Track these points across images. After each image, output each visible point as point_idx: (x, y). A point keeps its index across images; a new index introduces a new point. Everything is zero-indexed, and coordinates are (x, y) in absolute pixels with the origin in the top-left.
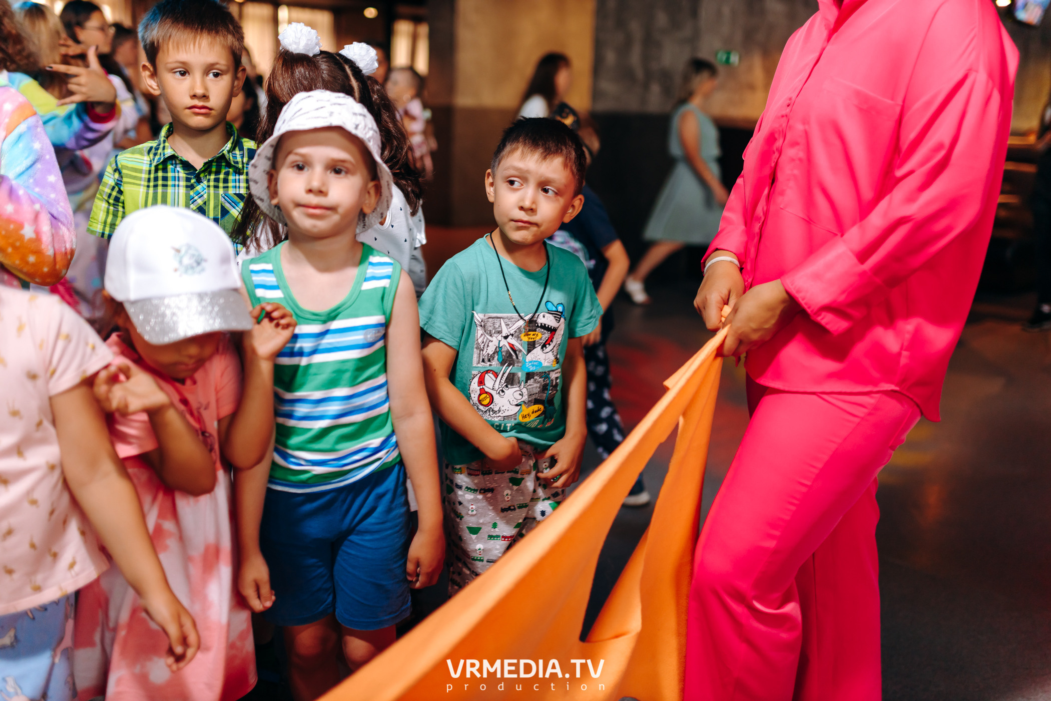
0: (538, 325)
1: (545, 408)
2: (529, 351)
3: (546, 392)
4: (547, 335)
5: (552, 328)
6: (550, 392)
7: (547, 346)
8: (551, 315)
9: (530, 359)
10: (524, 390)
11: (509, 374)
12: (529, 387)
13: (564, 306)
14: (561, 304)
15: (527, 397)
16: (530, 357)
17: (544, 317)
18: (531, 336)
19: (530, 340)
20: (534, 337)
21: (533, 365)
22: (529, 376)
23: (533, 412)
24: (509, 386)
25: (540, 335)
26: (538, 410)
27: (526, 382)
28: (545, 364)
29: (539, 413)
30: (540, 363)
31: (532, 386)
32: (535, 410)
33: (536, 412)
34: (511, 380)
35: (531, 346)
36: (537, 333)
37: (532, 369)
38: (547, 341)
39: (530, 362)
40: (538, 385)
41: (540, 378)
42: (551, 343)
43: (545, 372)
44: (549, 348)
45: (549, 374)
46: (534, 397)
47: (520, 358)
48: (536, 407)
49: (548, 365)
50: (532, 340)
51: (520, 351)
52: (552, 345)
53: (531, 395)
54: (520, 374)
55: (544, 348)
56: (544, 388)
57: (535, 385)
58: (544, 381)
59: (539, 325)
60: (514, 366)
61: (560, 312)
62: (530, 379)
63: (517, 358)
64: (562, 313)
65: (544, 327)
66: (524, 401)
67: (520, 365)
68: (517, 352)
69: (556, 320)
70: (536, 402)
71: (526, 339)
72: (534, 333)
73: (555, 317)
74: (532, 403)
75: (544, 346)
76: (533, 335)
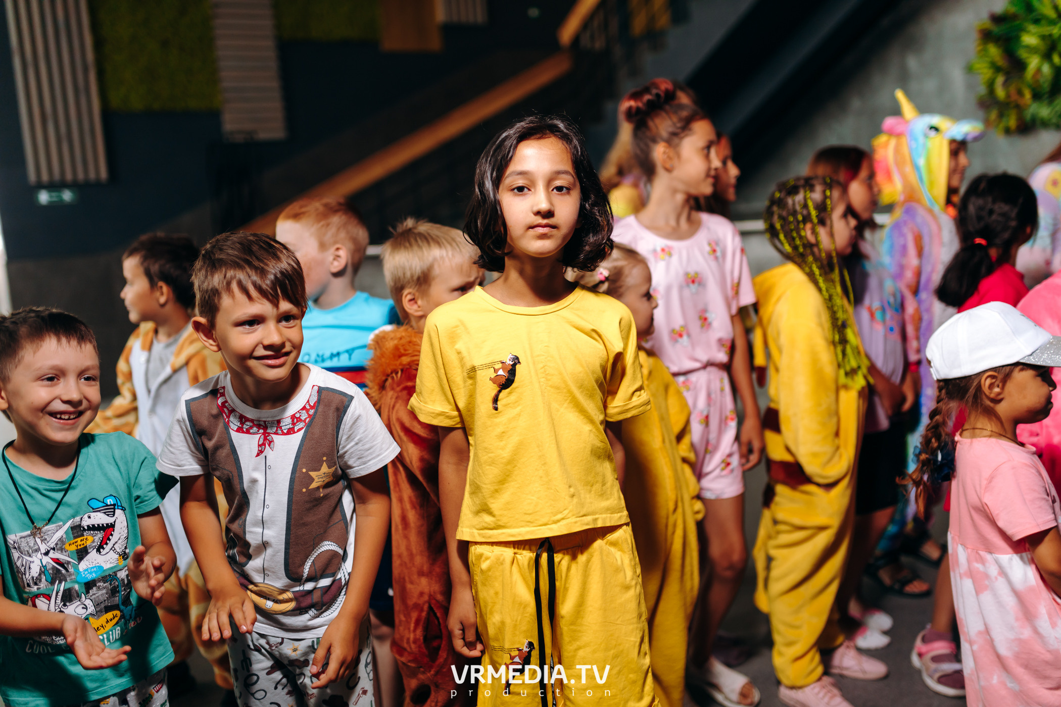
0: (83, 528)
1: (121, 611)
2: (80, 559)
3: (118, 595)
4: (99, 535)
5: (105, 525)
6: (122, 593)
7: (105, 546)
8: (98, 513)
9: (85, 567)
10: (88, 602)
11: (65, 591)
12: (94, 596)
13: (115, 497)
14: (111, 495)
15: (93, 608)
16: (83, 565)
17: (89, 517)
18: (79, 543)
19: (79, 547)
20: (83, 542)
21: (91, 573)
22: (89, 585)
23: (107, 622)
24: (68, 604)
25: (90, 539)
26: (114, 618)
27: (88, 592)
28: (107, 566)
29: (116, 619)
30: (100, 567)
31: (97, 595)
32: (109, 619)
33: (111, 620)
34: (68, 597)
35: (82, 553)
36: (85, 537)
37: (90, 577)
38: (102, 541)
39: (86, 570)
40: (104, 591)
41: (104, 583)
42: (108, 542)
43: (110, 575)
44: (107, 548)
45: (116, 575)
46: (103, 606)
47: (71, 570)
48: (109, 615)
49: (112, 565)
50: (82, 546)
51: (69, 563)
52: (110, 544)
53: (98, 604)
54: (77, 587)
55: (101, 550)
56: (114, 591)
57: (100, 593)
58: (111, 584)
59: (86, 528)
60: (66, 581)
61: (111, 505)
62: (92, 588)
63: (67, 570)
64: (114, 505)
65: (93, 528)
66: (91, 614)
67: (73, 577)
68: (66, 565)
69: (108, 515)
70: (108, 609)
71: (73, 548)
72: (82, 538)
73: (105, 513)
74: (102, 612)
75: (99, 549)
76: (81, 541)
